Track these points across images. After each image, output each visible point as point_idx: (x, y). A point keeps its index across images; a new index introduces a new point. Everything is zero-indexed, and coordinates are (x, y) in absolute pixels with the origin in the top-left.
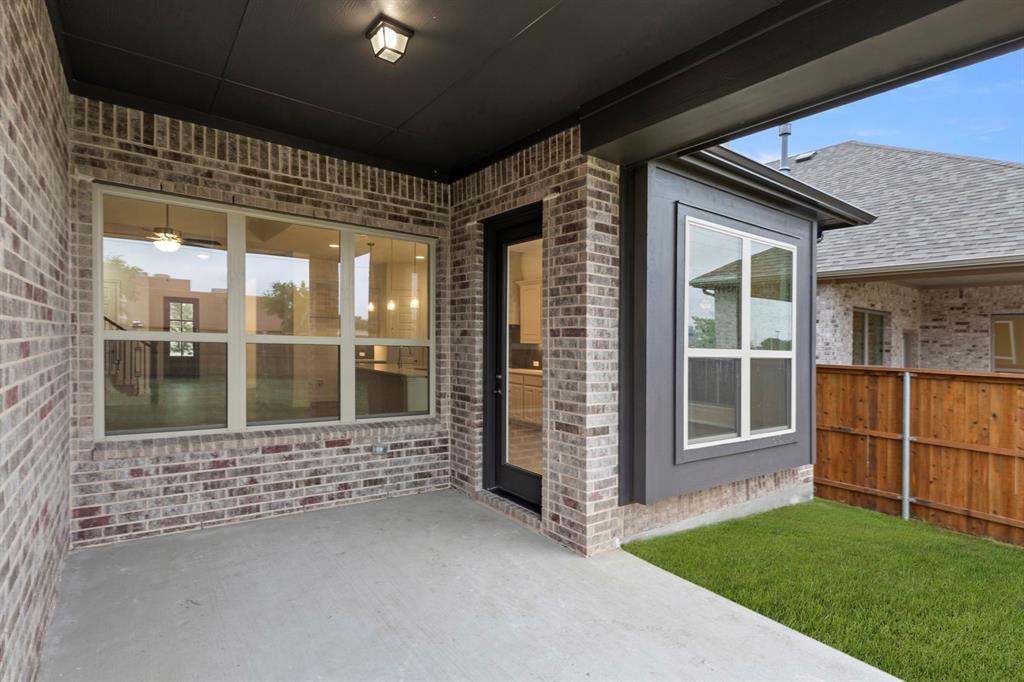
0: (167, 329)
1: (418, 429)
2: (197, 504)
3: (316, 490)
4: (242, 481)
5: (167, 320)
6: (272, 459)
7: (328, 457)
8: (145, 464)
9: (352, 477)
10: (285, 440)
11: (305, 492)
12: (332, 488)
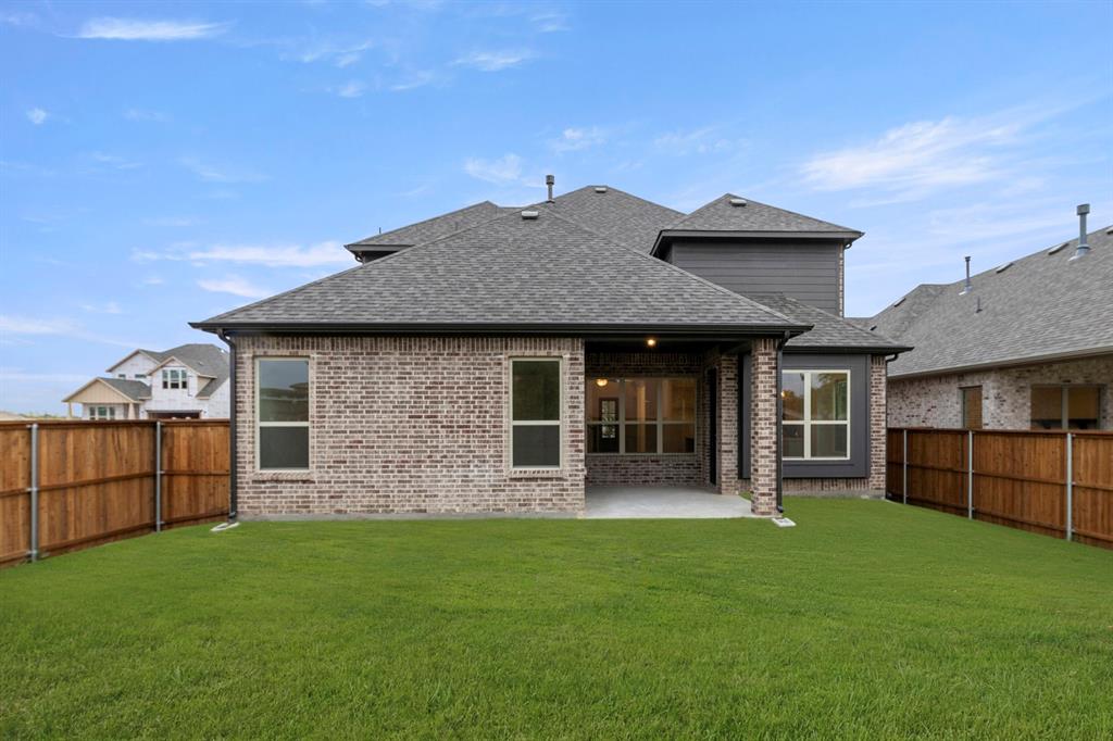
0: (600, 419)
1: (687, 458)
2: (610, 478)
3: (648, 478)
4: (623, 471)
5: (601, 413)
6: (633, 465)
7: (652, 466)
8: (597, 463)
9: (660, 475)
10: (637, 459)
11: (644, 478)
12: (653, 478)
